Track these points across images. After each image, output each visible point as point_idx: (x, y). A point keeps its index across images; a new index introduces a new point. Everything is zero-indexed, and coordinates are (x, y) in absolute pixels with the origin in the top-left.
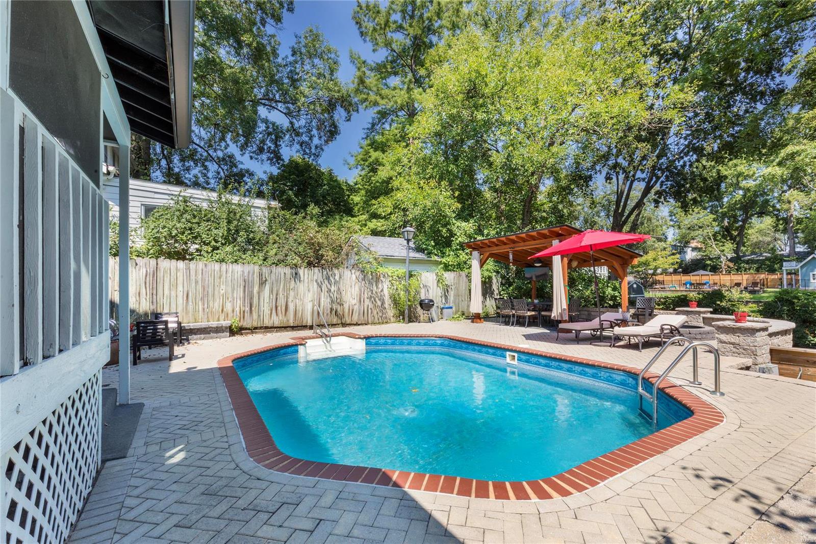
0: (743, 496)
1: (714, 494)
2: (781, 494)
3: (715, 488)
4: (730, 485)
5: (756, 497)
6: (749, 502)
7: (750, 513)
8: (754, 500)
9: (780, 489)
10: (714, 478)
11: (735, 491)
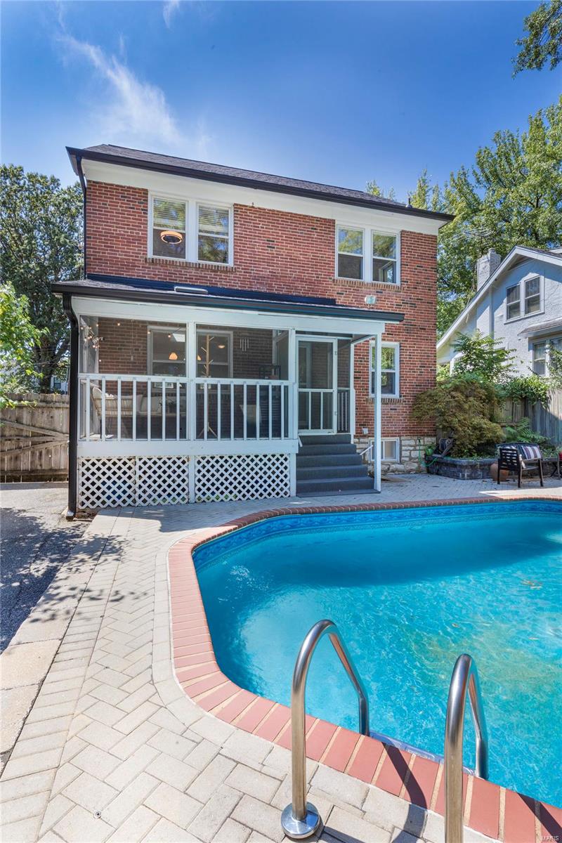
0: (99, 595)
1: (114, 589)
2: (78, 610)
3: (117, 593)
4: (111, 598)
5: (93, 599)
6: (94, 594)
7: (92, 588)
8: (93, 596)
9: (79, 614)
10: (122, 598)
11: (105, 596)
